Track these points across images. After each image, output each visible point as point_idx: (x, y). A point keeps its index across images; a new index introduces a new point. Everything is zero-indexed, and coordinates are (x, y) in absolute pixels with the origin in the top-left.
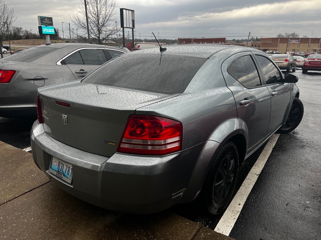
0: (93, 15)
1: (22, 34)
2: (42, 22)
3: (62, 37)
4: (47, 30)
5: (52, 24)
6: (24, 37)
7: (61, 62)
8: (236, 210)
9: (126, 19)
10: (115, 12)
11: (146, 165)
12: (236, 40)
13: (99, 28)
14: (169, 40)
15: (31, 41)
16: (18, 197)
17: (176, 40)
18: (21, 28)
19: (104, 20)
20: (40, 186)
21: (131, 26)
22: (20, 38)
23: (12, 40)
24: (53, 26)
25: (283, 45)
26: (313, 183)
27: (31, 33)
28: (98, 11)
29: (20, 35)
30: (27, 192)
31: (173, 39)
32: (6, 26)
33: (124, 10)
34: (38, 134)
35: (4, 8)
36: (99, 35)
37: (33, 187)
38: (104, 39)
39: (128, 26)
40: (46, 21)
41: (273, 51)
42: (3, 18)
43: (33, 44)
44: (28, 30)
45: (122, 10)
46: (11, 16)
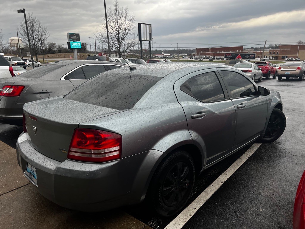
0: (114, 30)
1: (55, 49)
2: (70, 38)
3: (90, 51)
4: (75, 45)
5: (79, 40)
6: (57, 51)
7: (64, 78)
8: (190, 213)
9: (144, 32)
10: (133, 26)
11: (87, 170)
12: (254, 48)
13: (119, 42)
14: (187, 50)
15: (63, 55)
16: (6, 193)
17: (194, 50)
18: (54, 44)
19: (124, 35)
20: (26, 185)
21: (148, 39)
22: (54, 52)
23: (46, 54)
24: (80, 41)
25: (303, 52)
26: (274, 193)
27: (63, 48)
28: (118, 27)
29: (54, 49)
30: (14, 190)
31: (192, 49)
32: (40, 42)
33: (142, 24)
34: (22, 141)
35: (39, 26)
36: (119, 48)
37: (20, 185)
38: (123, 52)
39: (145, 39)
40: (74, 37)
41: (292, 58)
42: (38, 35)
43: (64, 58)
44: (61, 45)
45: (139, 25)
46: (45, 33)
